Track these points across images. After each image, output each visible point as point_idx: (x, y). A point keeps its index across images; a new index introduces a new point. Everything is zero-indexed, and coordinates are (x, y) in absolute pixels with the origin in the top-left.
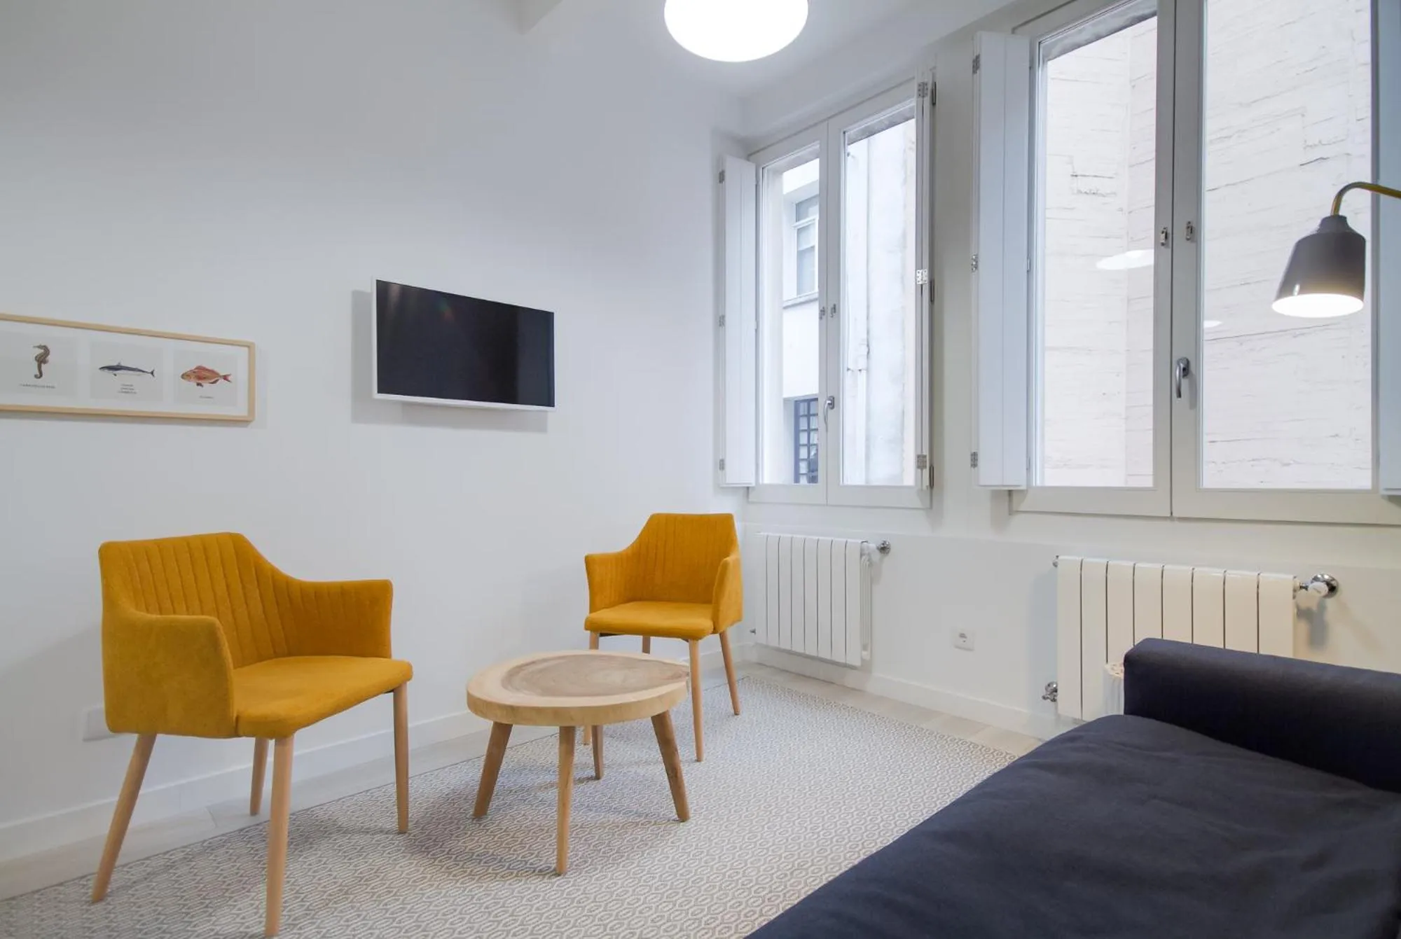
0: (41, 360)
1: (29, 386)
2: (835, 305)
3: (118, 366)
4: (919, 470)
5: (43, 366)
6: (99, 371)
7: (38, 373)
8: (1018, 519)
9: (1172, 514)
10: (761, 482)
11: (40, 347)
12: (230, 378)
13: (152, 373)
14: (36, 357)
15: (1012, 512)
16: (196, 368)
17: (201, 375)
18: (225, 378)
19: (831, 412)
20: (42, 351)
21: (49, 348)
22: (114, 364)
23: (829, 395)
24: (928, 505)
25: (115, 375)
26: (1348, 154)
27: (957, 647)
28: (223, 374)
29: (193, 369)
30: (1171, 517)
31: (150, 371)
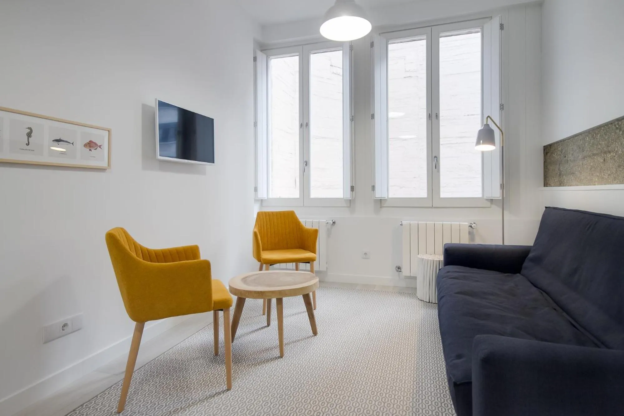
0: (29, 135)
1: (24, 149)
2: (307, 123)
3: (60, 139)
4: (352, 192)
5: (30, 139)
6: (53, 142)
7: (28, 143)
8: (384, 209)
9: (432, 206)
10: (269, 197)
11: (29, 128)
12: (101, 147)
13: (73, 144)
14: (27, 134)
15: (381, 207)
16: (89, 142)
17: (91, 145)
18: (100, 146)
19: (306, 168)
20: (29, 131)
21: (32, 129)
22: (58, 138)
23: (304, 160)
24: (349, 205)
25: (58, 144)
26: (417, 76)
27: (363, 258)
28: (99, 145)
29: (88, 142)
30: (432, 207)
31: (72, 143)
